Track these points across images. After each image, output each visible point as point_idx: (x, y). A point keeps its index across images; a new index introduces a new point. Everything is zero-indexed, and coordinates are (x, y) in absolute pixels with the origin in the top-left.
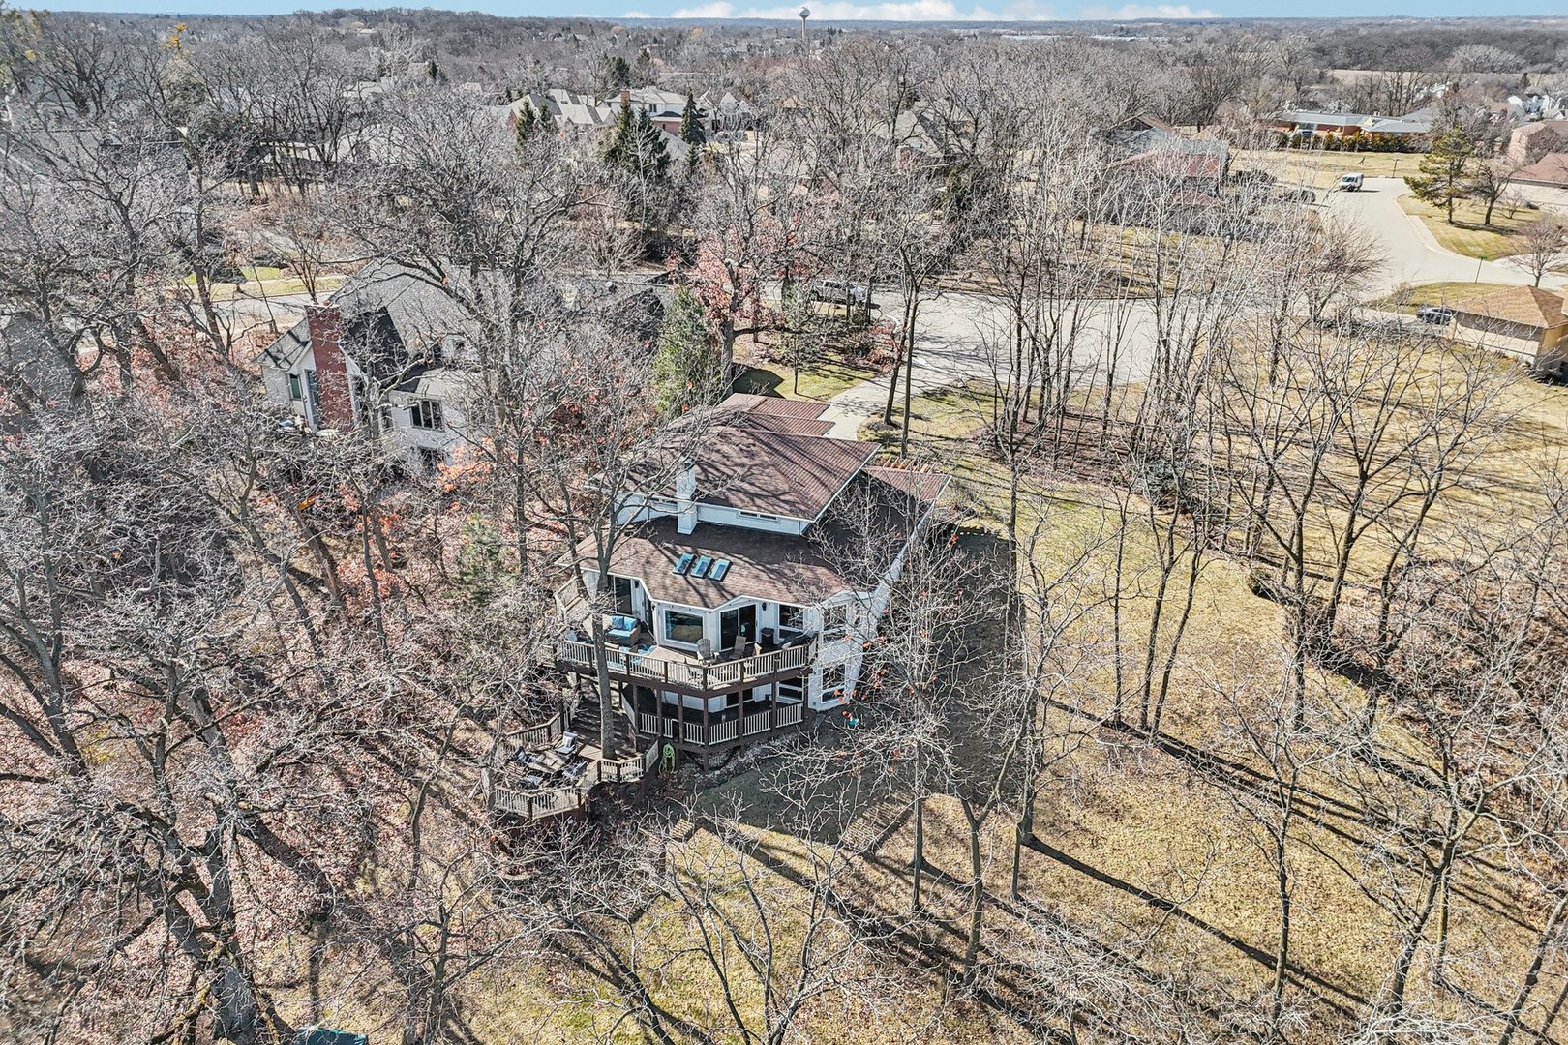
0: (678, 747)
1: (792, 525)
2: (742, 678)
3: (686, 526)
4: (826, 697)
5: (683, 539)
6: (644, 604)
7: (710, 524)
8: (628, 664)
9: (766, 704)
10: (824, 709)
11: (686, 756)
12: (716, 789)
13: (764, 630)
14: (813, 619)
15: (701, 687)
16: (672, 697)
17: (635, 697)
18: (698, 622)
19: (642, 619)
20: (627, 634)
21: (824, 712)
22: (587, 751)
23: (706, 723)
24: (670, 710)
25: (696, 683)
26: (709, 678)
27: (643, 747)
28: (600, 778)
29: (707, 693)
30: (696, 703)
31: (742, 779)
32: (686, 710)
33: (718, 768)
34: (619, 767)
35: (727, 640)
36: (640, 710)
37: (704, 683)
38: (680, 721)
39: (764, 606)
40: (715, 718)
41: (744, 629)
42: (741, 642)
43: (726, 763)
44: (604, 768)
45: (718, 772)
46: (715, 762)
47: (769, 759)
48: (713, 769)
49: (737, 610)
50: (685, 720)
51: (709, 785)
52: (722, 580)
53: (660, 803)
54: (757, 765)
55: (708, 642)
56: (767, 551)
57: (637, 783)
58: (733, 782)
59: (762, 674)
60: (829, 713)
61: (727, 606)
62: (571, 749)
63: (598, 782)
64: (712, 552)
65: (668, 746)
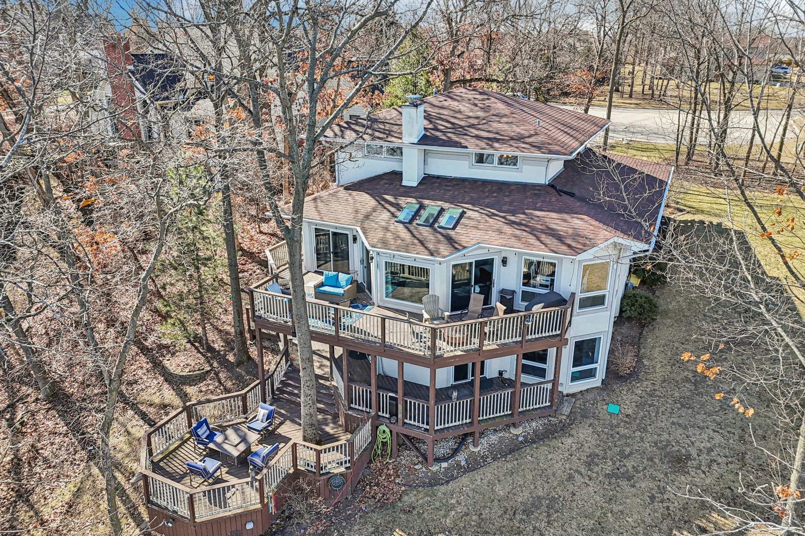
0: (396, 428)
1: (537, 175)
2: (481, 344)
3: (411, 179)
4: (575, 377)
5: (408, 192)
6: (362, 261)
7: (438, 177)
8: (337, 322)
9: (501, 382)
10: (571, 391)
11: (407, 442)
12: (443, 488)
13: (503, 291)
15: (428, 353)
16: (389, 366)
17: (345, 368)
19: (360, 280)
20: (340, 291)
21: (573, 395)
22: (287, 429)
23: (432, 402)
24: (386, 382)
25: (419, 349)
26: (439, 343)
27: (351, 427)
28: (295, 465)
29: (435, 362)
30: (419, 375)
31: (477, 476)
32: (406, 383)
33: (445, 459)
34: (319, 453)
35: (459, 302)
36: (351, 380)
37: (433, 348)
38: (400, 396)
39: (504, 262)
40: (443, 395)
41: (478, 289)
42: (476, 300)
43: (455, 452)
44: (300, 449)
45: (444, 465)
46: (442, 449)
47: (511, 451)
48: (438, 460)
49: (471, 264)
50: (405, 395)
51: (434, 482)
52: (454, 228)
53: (371, 502)
54: (494, 459)
55: (436, 299)
56: (506, 199)
57: (342, 474)
58: (465, 480)
59: (507, 341)
60: (579, 396)
61: (458, 258)
62: (265, 424)
63: (291, 471)
64: (440, 203)
65: (382, 427)
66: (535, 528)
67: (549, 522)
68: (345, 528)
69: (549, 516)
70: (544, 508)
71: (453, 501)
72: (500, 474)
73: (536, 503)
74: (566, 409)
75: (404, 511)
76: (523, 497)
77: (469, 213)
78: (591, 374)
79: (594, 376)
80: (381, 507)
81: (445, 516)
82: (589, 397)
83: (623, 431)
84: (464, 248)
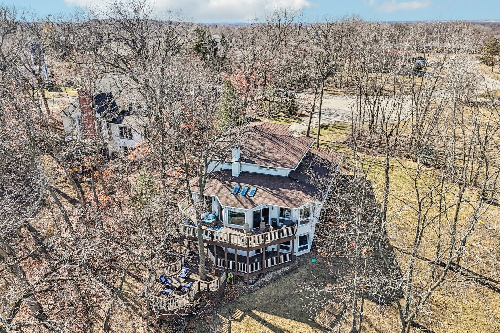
0: (235, 274)
1: (284, 172)
2: (265, 241)
3: (236, 174)
4: (300, 249)
5: (235, 179)
6: (218, 208)
7: (246, 172)
8: (212, 236)
9: (273, 253)
10: (299, 255)
11: (238, 278)
12: (253, 294)
13: (272, 219)
14: (295, 215)
15: (246, 246)
16: (232, 251)
17: (215, 250)
18: (243, 215)
19: (217, 215)
20: (211, 221)
21: (299, 256)
22: (193, 276)
23: (248, 263)
24: (231, 256)
25: (243, 245)
26: (250, 242)
27: (218, 274)
28: (199, 289)
29: (249, 249)
30: (244, 253)
31: (265, 289)
32: (238, 256)
33: (253, 283)
34: (208, 284)
35: (257, 224)
36: (217, 256)
37: (248, 244)
38: (236, 262)
39: (273, 208)
40: (252, 259)
41: (263, 219)
42: (263, 225)
43: (257, 281)
44: (201, 285)
45: (253, 286)
46: (252, 280)
47: (277, 279)
48: (251, 284)
49: (260, 210)
50: (238, 261)
51: (250, 292)
52: (253, 197)
53: (227, 301)
54: (271, 282)
55: (248, 225)
56: (273, 183)
57: (216, 291)
58: (261, 290)
59: (274, 240)
60: (302, 256)
61: (256, 209)
62: (186, 275)
63: (198, 292)
64: (247, 185)
65: (230, 273)
66: (285, 305)
67: (290, 303)
68: (219, 310)
69: (290, 300)
70: (288, 298)
71: (257, 298)
72: (273, 288)
73: (285, 297)
74: (297, 262)
75: (240, 303)
76: (281, 295)
77: (259, 190)
78: (306, 248)
79: (307, 248)
80: (231, 302)
81: (254, 304)
82: (306, 256)
83: (316, 269)
84: (257, 205)
